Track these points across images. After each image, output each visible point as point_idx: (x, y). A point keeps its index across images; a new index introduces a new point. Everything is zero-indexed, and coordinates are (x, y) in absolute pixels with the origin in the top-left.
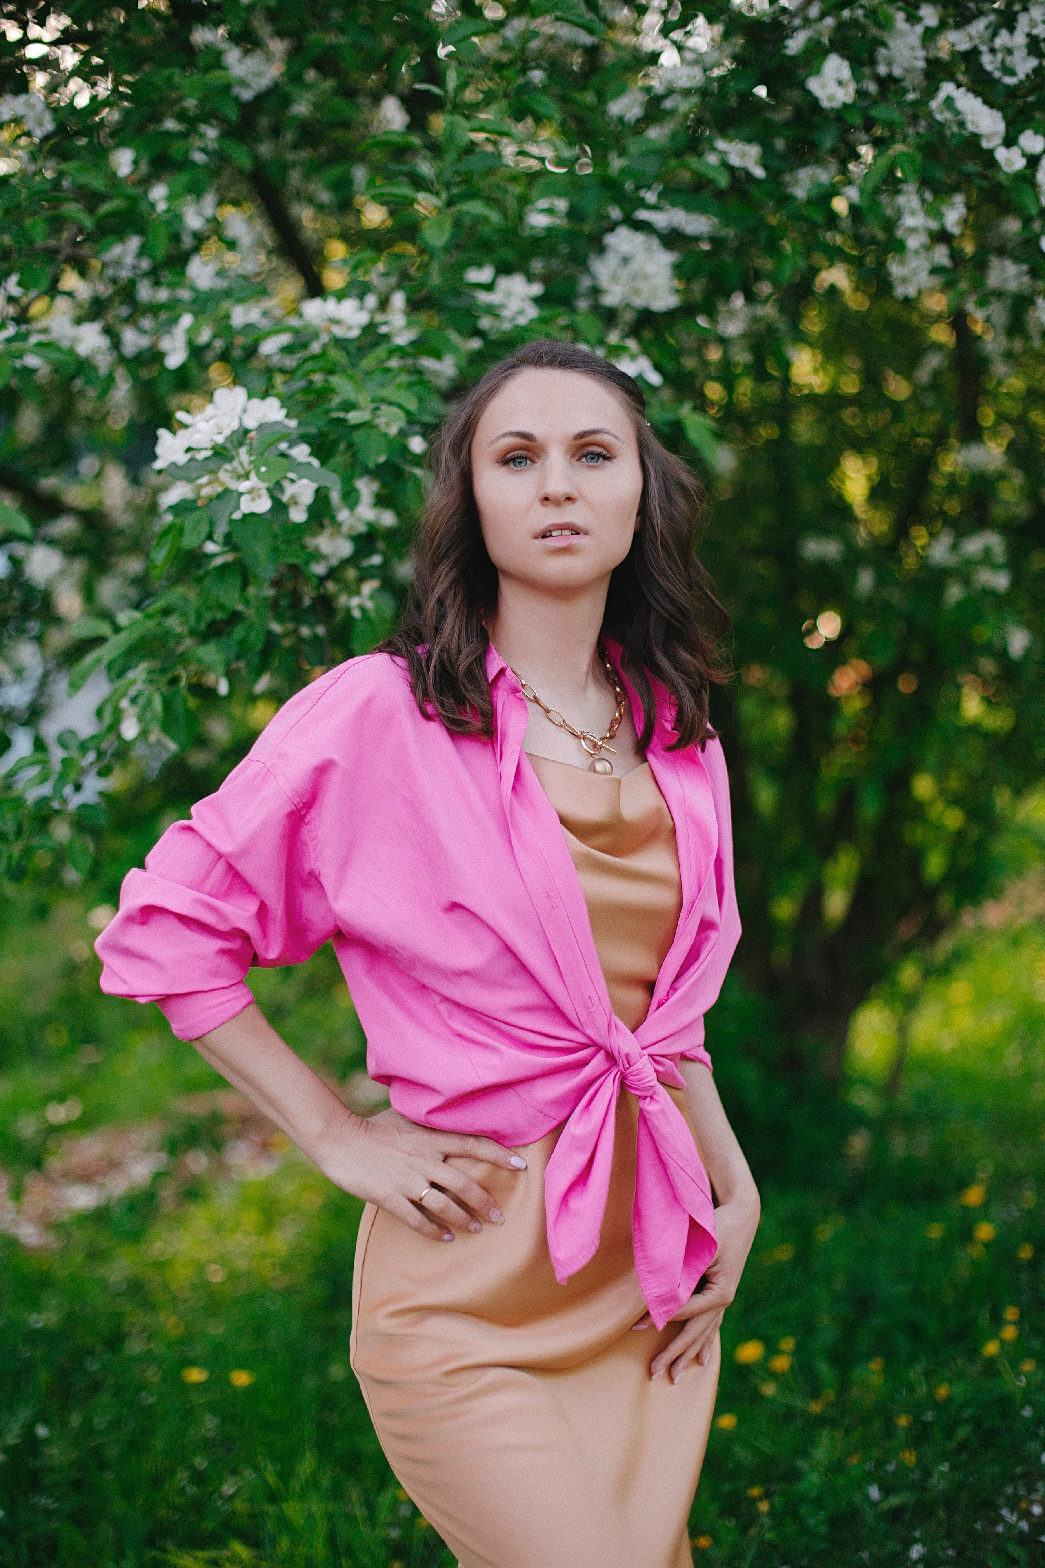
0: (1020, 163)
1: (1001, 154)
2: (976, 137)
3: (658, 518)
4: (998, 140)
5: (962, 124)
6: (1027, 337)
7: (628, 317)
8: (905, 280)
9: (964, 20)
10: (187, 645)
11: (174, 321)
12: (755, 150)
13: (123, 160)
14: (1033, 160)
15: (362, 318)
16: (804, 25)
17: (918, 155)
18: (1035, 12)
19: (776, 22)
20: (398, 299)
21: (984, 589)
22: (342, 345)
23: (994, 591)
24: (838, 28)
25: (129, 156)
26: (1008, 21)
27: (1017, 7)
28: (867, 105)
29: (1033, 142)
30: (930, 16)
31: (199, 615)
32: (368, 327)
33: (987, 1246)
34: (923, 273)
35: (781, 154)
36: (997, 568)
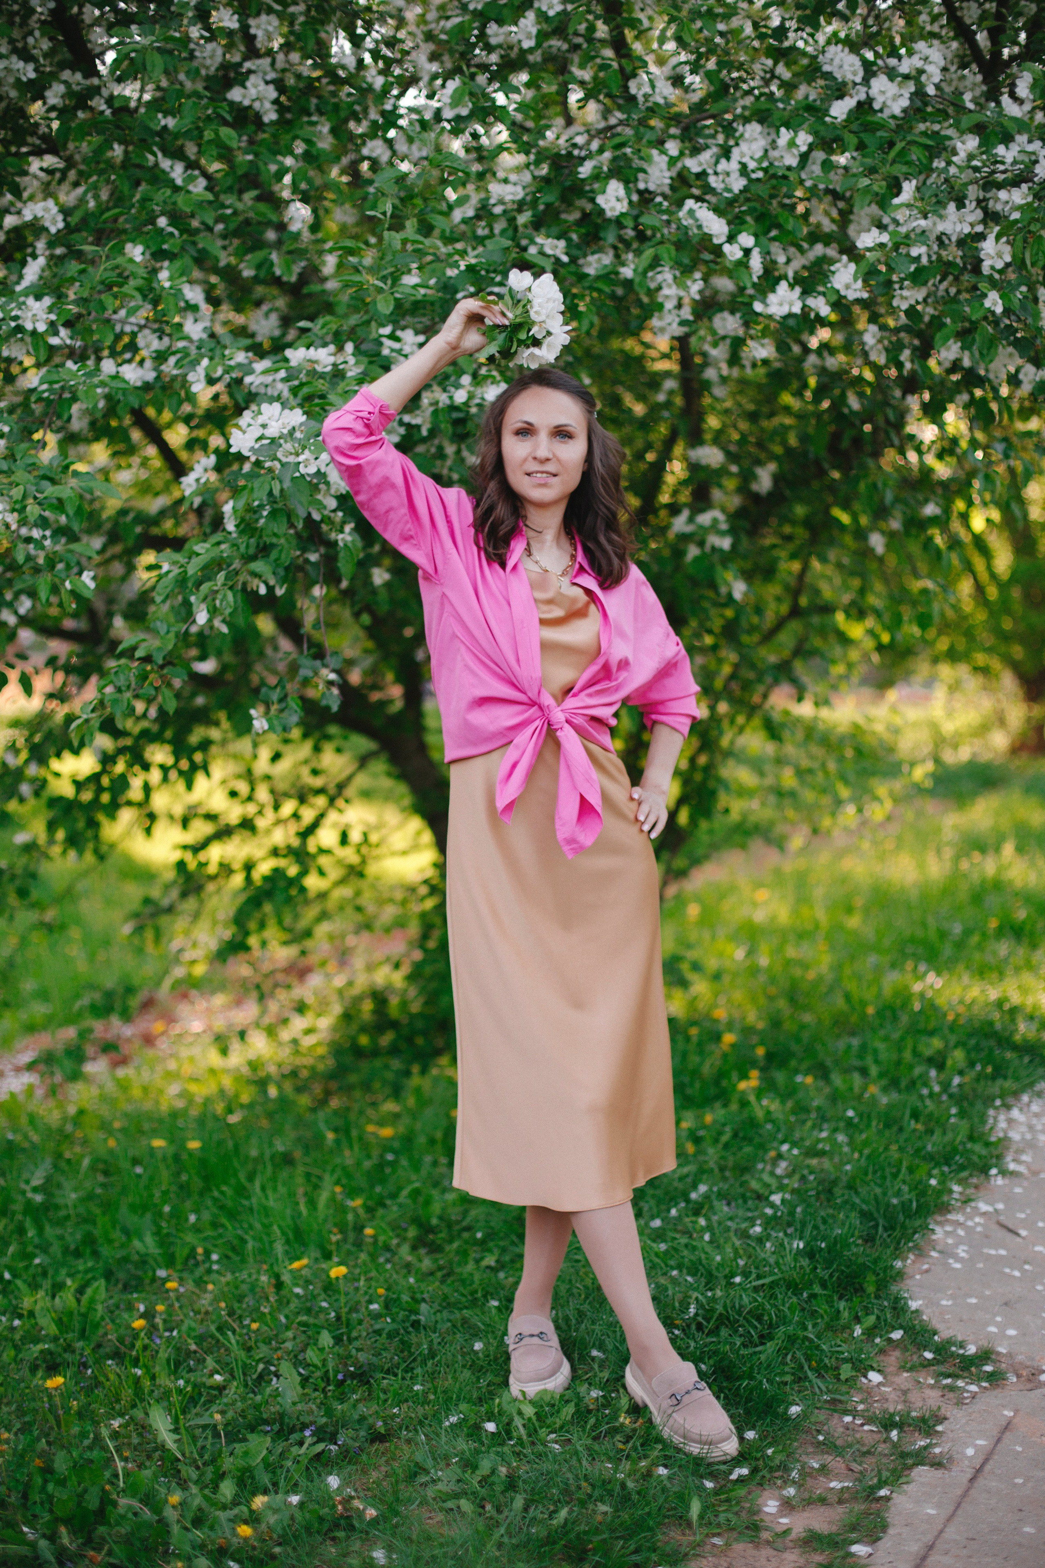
0: (739, 254)
1: (727, 248)
2: (709, 237)
3: (598, 464)
4: (723, 239)
5: (700, 227)
6: (743, 367)
8: (662, 329)
9: (696, 151)
10: (236, 564)
11: (196, 362)
12: (562, 244)
13: (136, 252)
14: (747, 252)
15: (332, 359)
16: (590, 156)
17: (672, 248)
18: (744, 146)
19: (570, 154)
20: (349, 347)
21: (714, 549)
22: (322, 376)
23: (721, 550)
24: (614, 159)
25: (139, 249)
26: (726, 153)
27: (731, 142)
28: (635, 212)
29: (746, 240)
30: (673, 147)
31: (248, 544)
32: (335, 365)
33: (733, 1046)
34: (675, 325)
35: (578, 247)
36: (722, 534)
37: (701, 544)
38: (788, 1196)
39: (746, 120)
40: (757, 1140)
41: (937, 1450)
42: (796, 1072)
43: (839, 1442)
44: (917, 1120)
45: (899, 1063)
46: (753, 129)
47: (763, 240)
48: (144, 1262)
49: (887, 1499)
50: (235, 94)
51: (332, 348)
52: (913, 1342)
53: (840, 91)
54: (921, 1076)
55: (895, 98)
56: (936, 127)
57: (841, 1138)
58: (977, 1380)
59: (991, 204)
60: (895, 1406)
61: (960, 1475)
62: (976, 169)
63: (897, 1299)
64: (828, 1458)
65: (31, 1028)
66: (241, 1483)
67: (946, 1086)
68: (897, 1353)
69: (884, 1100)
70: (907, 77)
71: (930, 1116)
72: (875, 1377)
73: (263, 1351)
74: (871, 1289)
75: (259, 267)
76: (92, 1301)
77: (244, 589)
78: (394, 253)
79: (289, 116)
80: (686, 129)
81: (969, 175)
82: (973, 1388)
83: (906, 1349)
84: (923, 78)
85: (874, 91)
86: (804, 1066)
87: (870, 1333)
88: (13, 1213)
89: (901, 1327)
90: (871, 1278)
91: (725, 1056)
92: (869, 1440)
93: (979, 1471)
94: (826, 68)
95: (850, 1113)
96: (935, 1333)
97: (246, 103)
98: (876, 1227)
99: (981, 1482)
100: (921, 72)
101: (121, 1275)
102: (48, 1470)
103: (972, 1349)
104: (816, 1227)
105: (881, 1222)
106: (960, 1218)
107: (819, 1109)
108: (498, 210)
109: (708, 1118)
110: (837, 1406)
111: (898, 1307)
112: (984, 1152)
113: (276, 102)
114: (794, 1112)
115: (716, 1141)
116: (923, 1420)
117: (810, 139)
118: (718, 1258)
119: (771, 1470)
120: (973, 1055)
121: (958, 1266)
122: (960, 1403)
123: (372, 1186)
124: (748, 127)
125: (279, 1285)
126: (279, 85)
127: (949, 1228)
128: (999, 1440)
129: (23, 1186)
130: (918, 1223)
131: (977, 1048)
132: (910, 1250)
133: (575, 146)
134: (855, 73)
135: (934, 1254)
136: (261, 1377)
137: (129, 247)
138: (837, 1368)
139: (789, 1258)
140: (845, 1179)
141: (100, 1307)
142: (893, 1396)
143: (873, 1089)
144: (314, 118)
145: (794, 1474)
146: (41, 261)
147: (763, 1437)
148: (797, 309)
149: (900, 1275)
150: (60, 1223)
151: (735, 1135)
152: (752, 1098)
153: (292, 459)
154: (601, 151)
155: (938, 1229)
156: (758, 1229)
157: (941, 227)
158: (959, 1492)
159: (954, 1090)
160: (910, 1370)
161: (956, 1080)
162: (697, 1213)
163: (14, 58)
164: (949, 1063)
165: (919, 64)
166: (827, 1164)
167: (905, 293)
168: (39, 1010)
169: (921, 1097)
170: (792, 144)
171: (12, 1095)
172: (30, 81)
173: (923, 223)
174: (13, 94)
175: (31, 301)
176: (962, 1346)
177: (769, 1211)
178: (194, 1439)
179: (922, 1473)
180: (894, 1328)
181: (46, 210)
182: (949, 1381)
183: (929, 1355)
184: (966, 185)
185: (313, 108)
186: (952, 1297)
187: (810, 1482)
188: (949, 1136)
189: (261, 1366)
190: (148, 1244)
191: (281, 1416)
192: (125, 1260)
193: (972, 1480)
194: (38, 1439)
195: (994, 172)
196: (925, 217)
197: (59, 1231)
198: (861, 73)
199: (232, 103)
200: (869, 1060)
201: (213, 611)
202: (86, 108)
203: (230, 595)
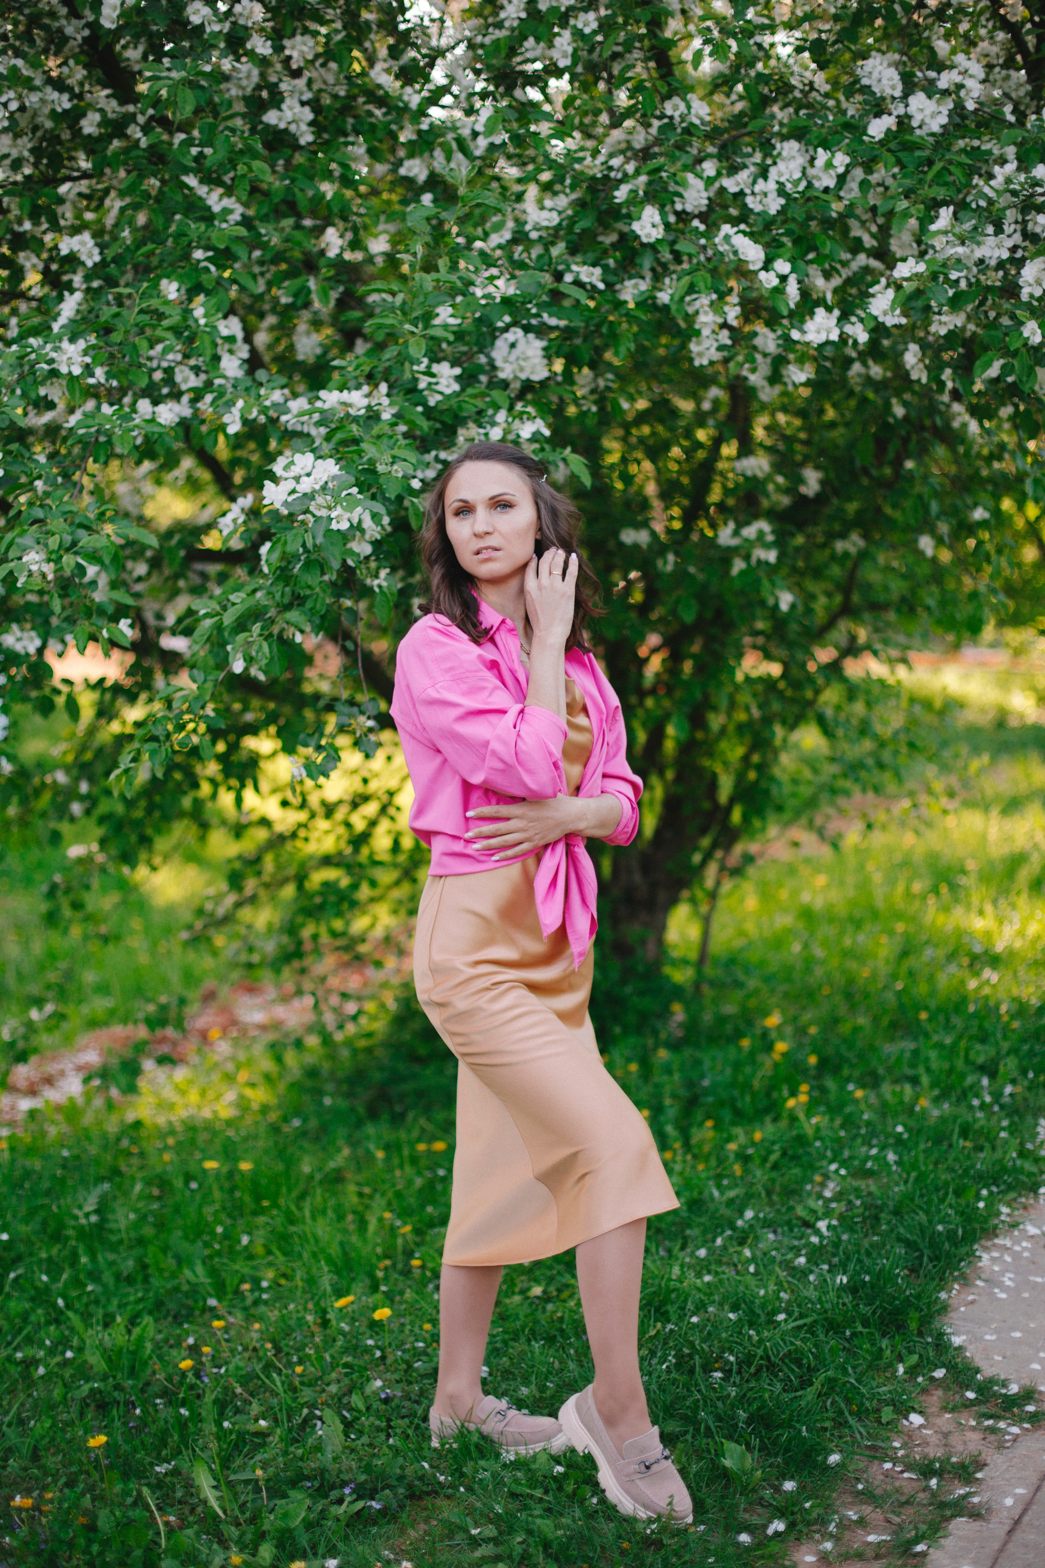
0: (775, 282)
1: (762, 275)
2: (745, 263)
4: (760, 265)
5: (736, 253)
7: (516, 386)
8: (700, 354)
9: (733, 170)
10: (272, 613)
11: (231, 403)
12: (598, 271)
13: (171, 289)
14: (783, 278)
15: (365, 402)
16: (625, 178)
17: (708, 276)
18: (781, 165)
19: (606, 177)
20: (383, 388)
21: (759, 561)
22: (355, 420)
23: (767, 563)
24: (650, 183)
25: (174, 286)
26: (763, 173)
27: (769, 161)
28: (671, 237)
29: (783, 266)
30: (709, 168)
31: (282, 593)
32: (369, 408)
33: (784, 1055)
34: (713, 350)
35: (615, 272)
36: (767, 546)
37: (747, 558)
38: (834, 1222)
39: (784, 138)
40: (805, 1159)
41: (976, 1500)
42: (848, 1080)
43: (878, 1492)
44: (966, 1139)
45: (951, 1071)
46: (791, 148)
47: (801, 264)
48: (196, 1292)
49: (924, 1554)
50: (271, 117)
51: (366, 389)
52: (955, 1381)
53: (878, 108)
54: (971, 1087)
55: (933, 115)
56: (976, 143)
57: (891, 1157)
58: (1017, 1420)
59: (1030, 226)
60: (935, 1452)
61: (997, 1527)
62: (1014, 193)
63: (941, 1335)
64: (867, 1509)
65: (93, 1024)
66: (280, 1545)
67: (997, 1095)
68: (939, 1393)
69: (936, 1113)
70: (946, 93)
71: (980, 1132)
72: (916, 1419)
73: (307, 1394)
74: (913, 1326)
75: (296, 295)
76: (141, 1339)
77: (280, 637)
78: (426, 295)
79: (326, 136)
80: (723, 147)
81: (1008, 198)
82: (1015, 1430)
83: (947, 1388)
84: (962, 93)
85: (912, 110)
86: (857, 1073)
87: (912, 1372)
88: (67, 1238)
89: (944, 1365)
90: (914, 1315)
91: (776, 1065)
92: (908, 1489)
93: (1017, 1522)
94: (865, 81)
95: (900, 1129)
96: (978, 1370)
97: (282, 126)
98: (921, 1257)
99: (1018, 1535)
100: (960, 86)
101: (172, 1306)
102: (92, 1528)
103: (1014, 1389)
104: (860, 1261)
105: (926, 1252)
106: (1008, 1243)
107: (869, 1124)
108: (534, 235)
109: (758, 1136)
110: (878, 1453)
111: (941, 1344)
112: (1034, 1169)
113: (311, 124)
114: (843, 1126)
115: (765, 1160)
116: (962, 1466)
117: (847, 160)
118: (762, 1292)
119: (808, 1524)
120: (1025, 1063)
121: (1003, 1296)
122: (1001, 1446)
123: (423, 1206)
124: (786, 145)
125: (325, 1323)
126: (314, 104)
127: (995, 1254)
128: (1038, 1489)
129: (76, 1211)
130: (963, 1250)
131: (1032, 1053)
132: (955, 1280)
133: (611, 168)
134: (893, 88)
135: (979, 1283)
136: (305, 1421)
137: (164, 282)
138: (878, 1411)
139: (832, 1295)
140: (891, 1204)
141: (149, 1346)
142: (934, 1440)
143: (924, 1103)
144: (351, 139)
145: (832, 1528)
146: (78, 296)
147: (802, 1488)
148: (834, 336)
149: (945, 1308)
150: (114, 1247)
151: (784, 1154)
152: (802, 1116)
153: (323, 513)
154: (637, 172)
155: (985, 1256)
156: (802, 1260)
157: (978, 253)
158: (996, 1546)
159: (1006, 1100)
160: (953, 1410)
161: (1008, 1089)
162: (742, 1242)
163: (49, 89)
164: (1002, 1069)
165: (958, 79)
166: (872, 1186)
167: (944, 318)
168: (100, 1005)
169: (971, 1108)
170: (829, 165)
171: (71, 1099)
172: (65, 111)
173: (960, 250)
174: (49, 124)
175: (65, 344)
176: (1005, 1384)
177: (815, 1240)
178: (236, 1495)
179: (960, 1525)
180: (937, 1367)
181: (83, 243)
182: (990, 1422)
183: (971, 1395)
184: (1005, 209)
185: (349, 128)
186: (996, 1331)
187: (847, 1535)
188: (998, 1154)
189: (305, 1411)
190: (197, 1274)
191: (322, 1471)
192: (176, 1289)
193: (1010, 1532)
194: (83, 1494)
195: (1032, 195)
196: (963, 243)
197: (111, 1257)
198: (900, 87)
199: (268, 126)
200: (921, 1070)
201: (250, 660)
202: (123, 136)
203: (265, 646)
